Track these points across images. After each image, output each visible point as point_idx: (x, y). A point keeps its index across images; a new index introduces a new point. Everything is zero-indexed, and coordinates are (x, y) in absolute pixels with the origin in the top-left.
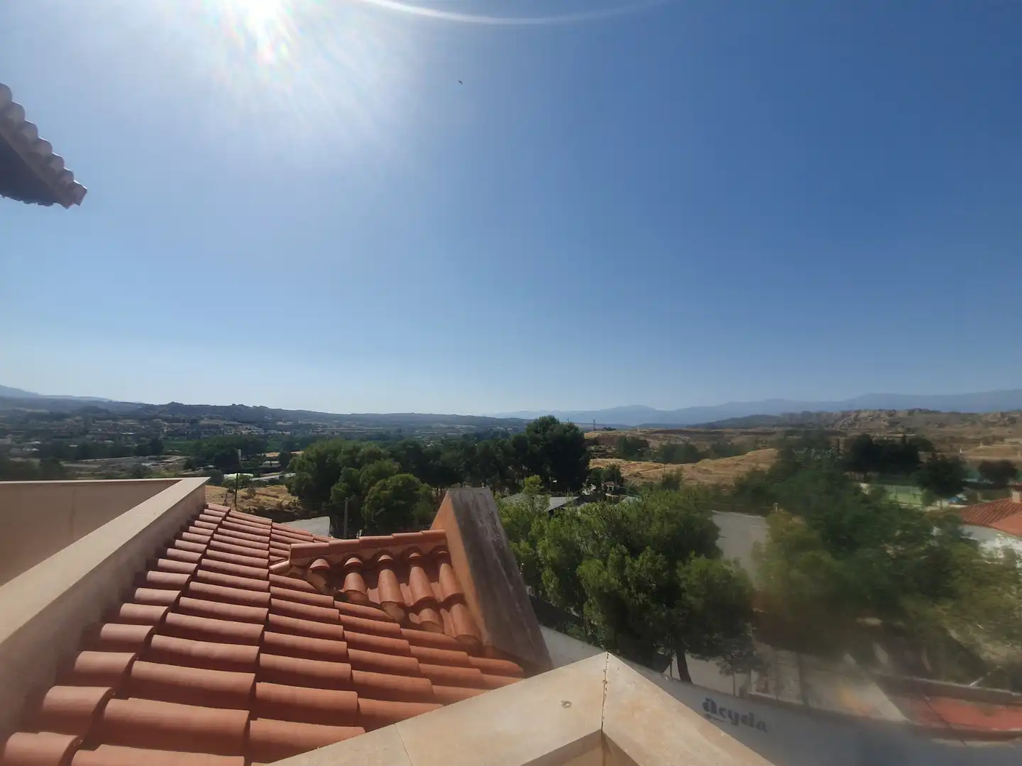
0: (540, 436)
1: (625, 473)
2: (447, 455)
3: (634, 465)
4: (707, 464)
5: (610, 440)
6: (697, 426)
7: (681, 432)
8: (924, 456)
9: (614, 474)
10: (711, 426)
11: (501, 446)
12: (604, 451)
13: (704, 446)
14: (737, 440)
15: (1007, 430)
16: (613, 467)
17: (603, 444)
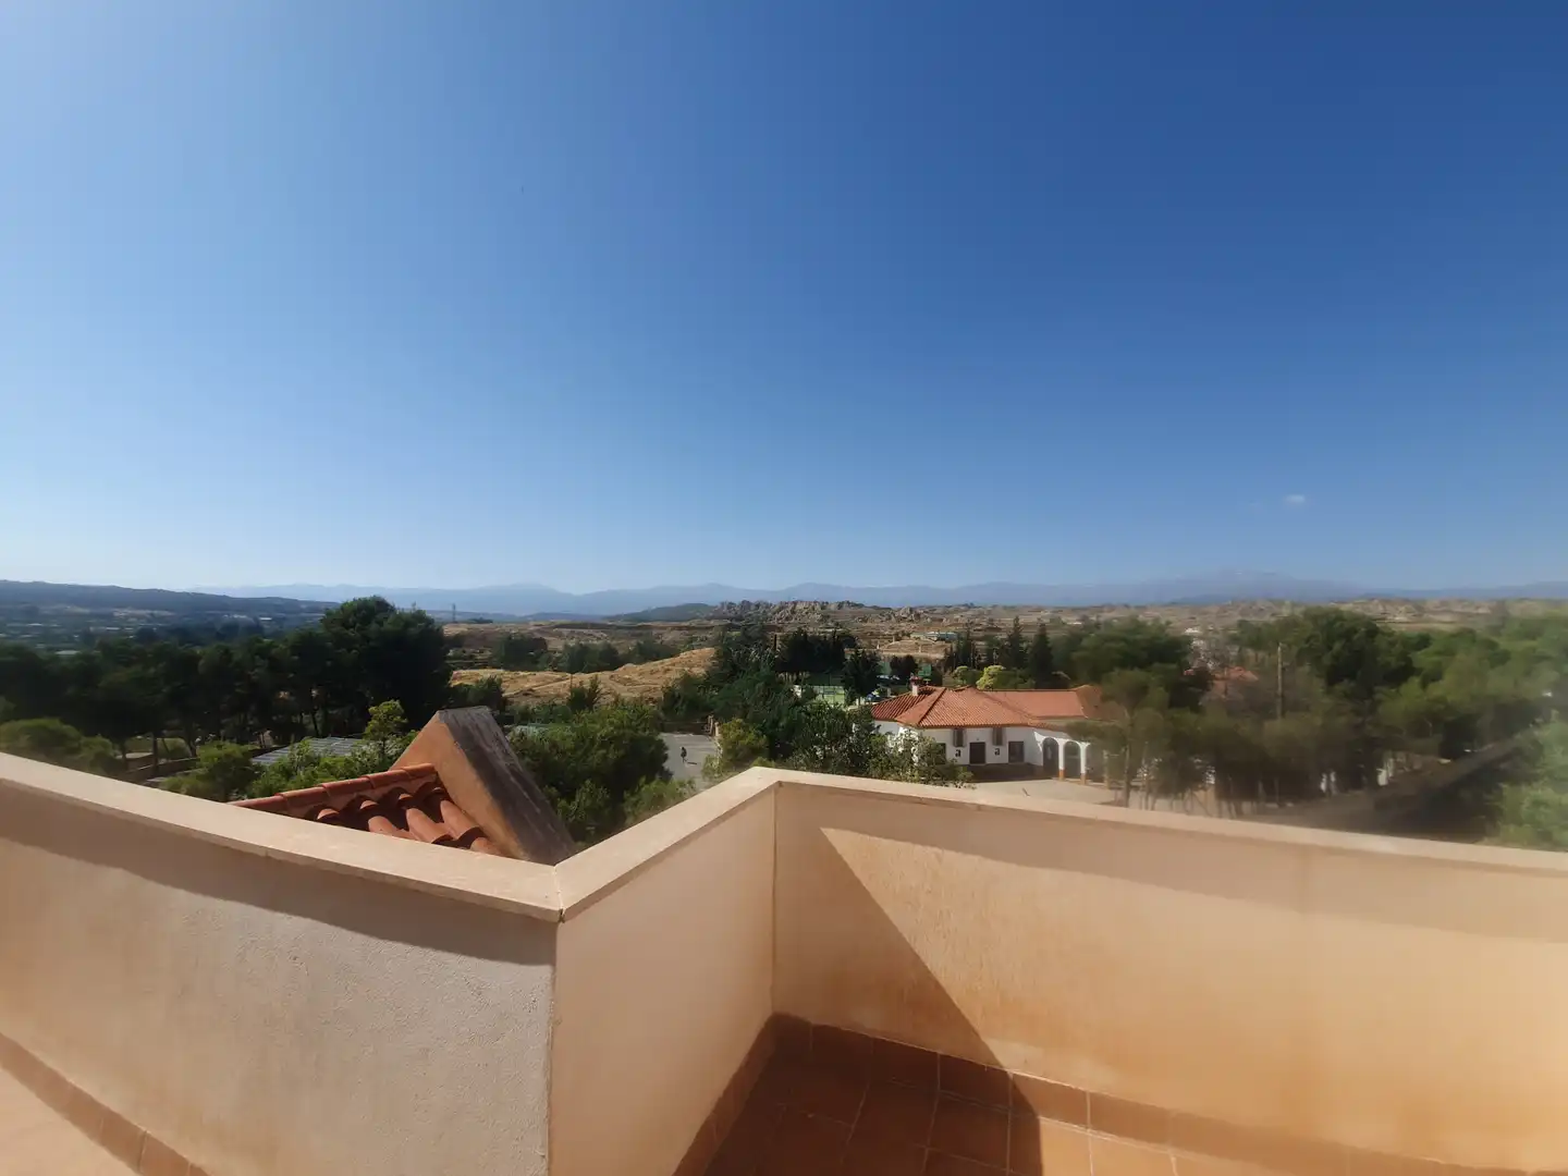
0: (351, 633)
1: (509, 691)
2: (120, 675)
3: (524, 676)
4: (629, 671)
5: (483, 640)
6: (618, 617)
7: (594, 626)
8: (849, 653)
9: (491, 695)
10: (634, 617)
11: (263, 653)
12: (471, 657)
13: (625, 645)
14: (669, 637)
15: (913, 625)
16: (491, 682)
17: (469, 646)
